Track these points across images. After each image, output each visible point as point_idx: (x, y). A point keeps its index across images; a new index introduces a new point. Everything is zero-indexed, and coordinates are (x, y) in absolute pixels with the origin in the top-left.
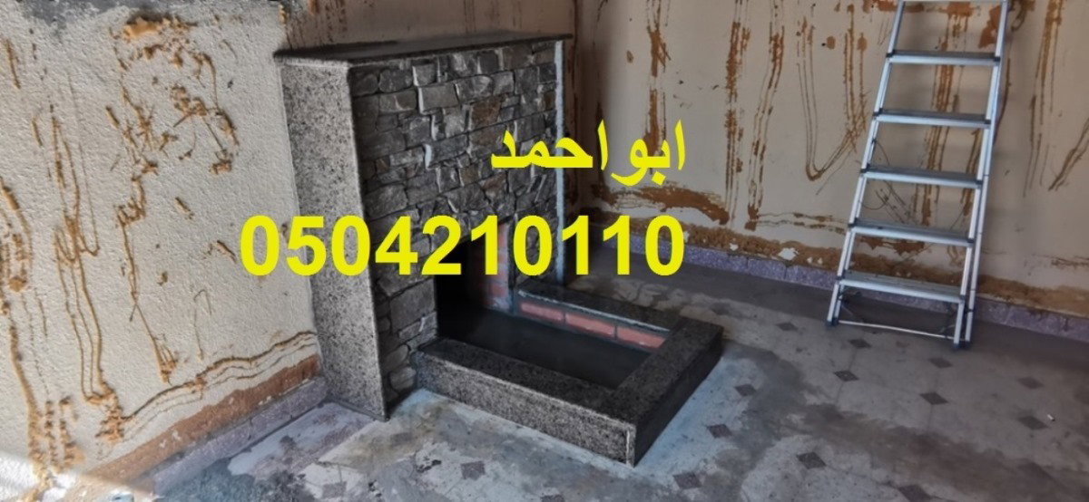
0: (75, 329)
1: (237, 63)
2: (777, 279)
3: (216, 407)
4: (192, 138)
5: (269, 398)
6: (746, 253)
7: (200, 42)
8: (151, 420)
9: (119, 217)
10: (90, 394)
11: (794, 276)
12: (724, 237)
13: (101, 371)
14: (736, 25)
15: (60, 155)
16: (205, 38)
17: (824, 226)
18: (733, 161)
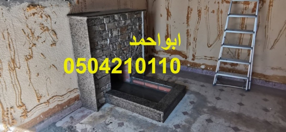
0: (14, 88)
1: (57, 17)
2: (200, 73)
3: (52, 109)
4: (45, 37)
5: (66, 106)
6: (192, 67)
7: (47, 12)
8: (35, 112)
9: (26, 58)
10: (18, 106)
11: (204, 72)
12: (186, 63)
13: (21, 99)
14: (189, 7)
15: (10, 42)
16: (48, 10)
17: (212, 59)
18: (188, 42)
